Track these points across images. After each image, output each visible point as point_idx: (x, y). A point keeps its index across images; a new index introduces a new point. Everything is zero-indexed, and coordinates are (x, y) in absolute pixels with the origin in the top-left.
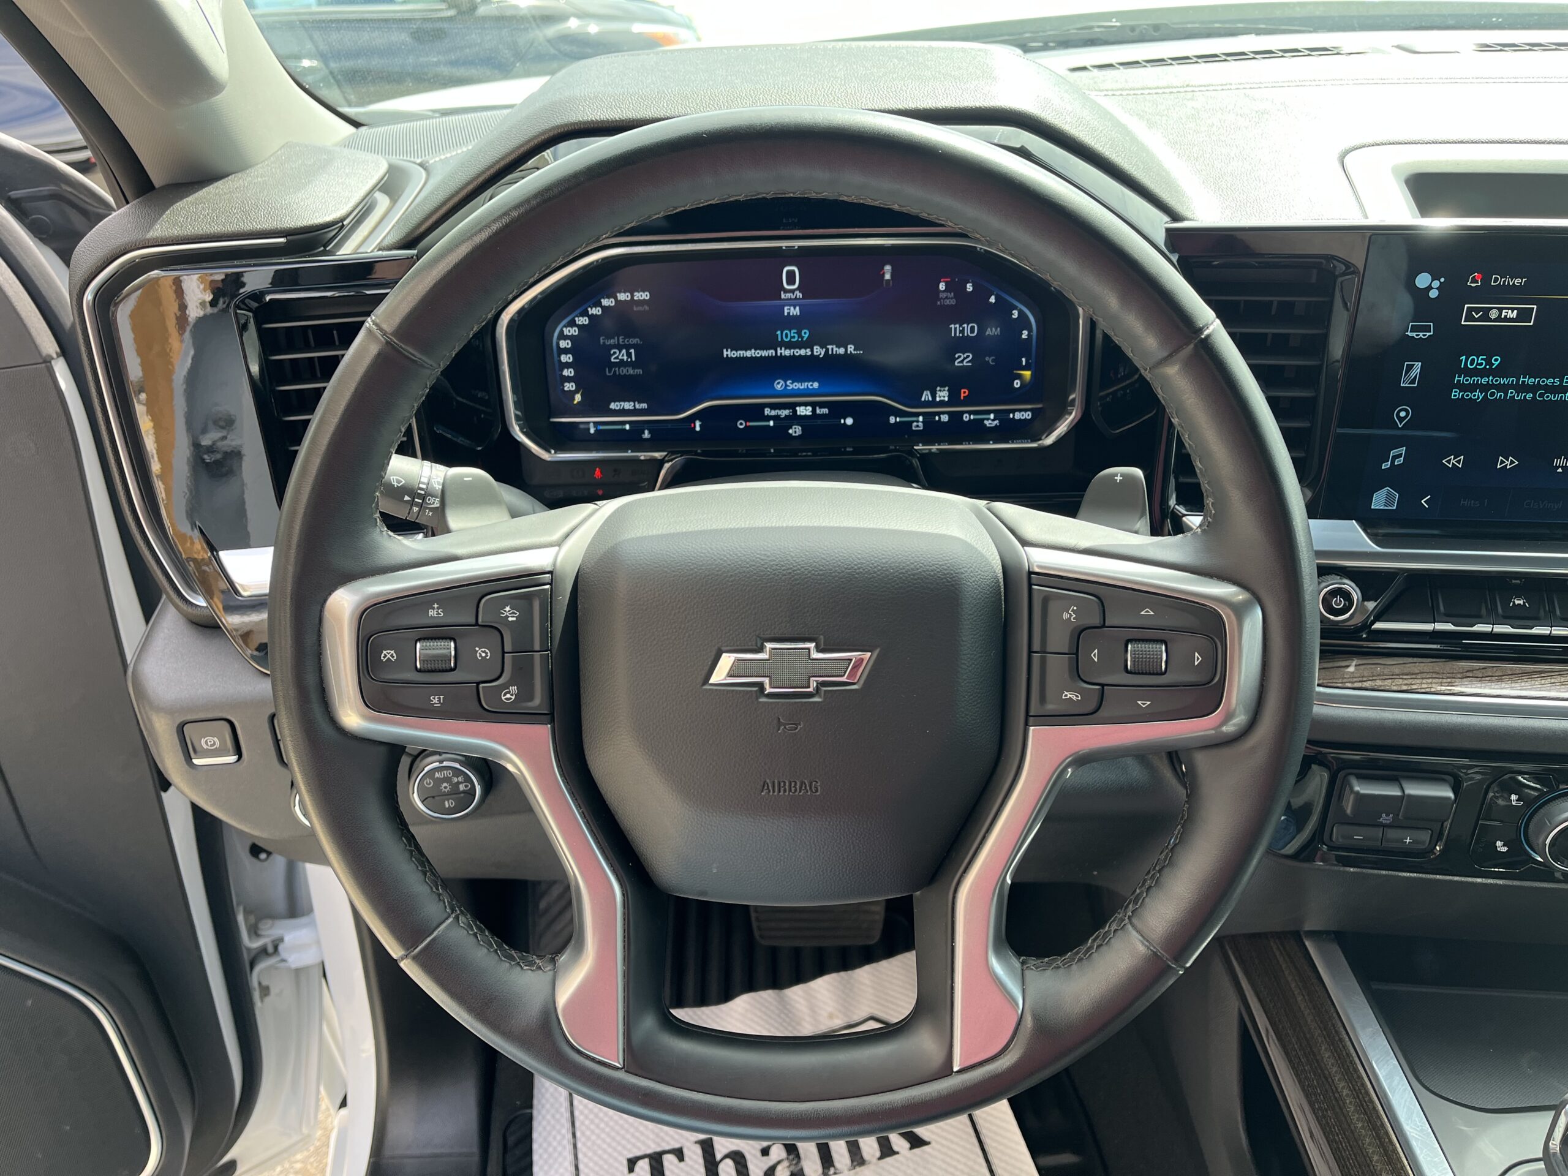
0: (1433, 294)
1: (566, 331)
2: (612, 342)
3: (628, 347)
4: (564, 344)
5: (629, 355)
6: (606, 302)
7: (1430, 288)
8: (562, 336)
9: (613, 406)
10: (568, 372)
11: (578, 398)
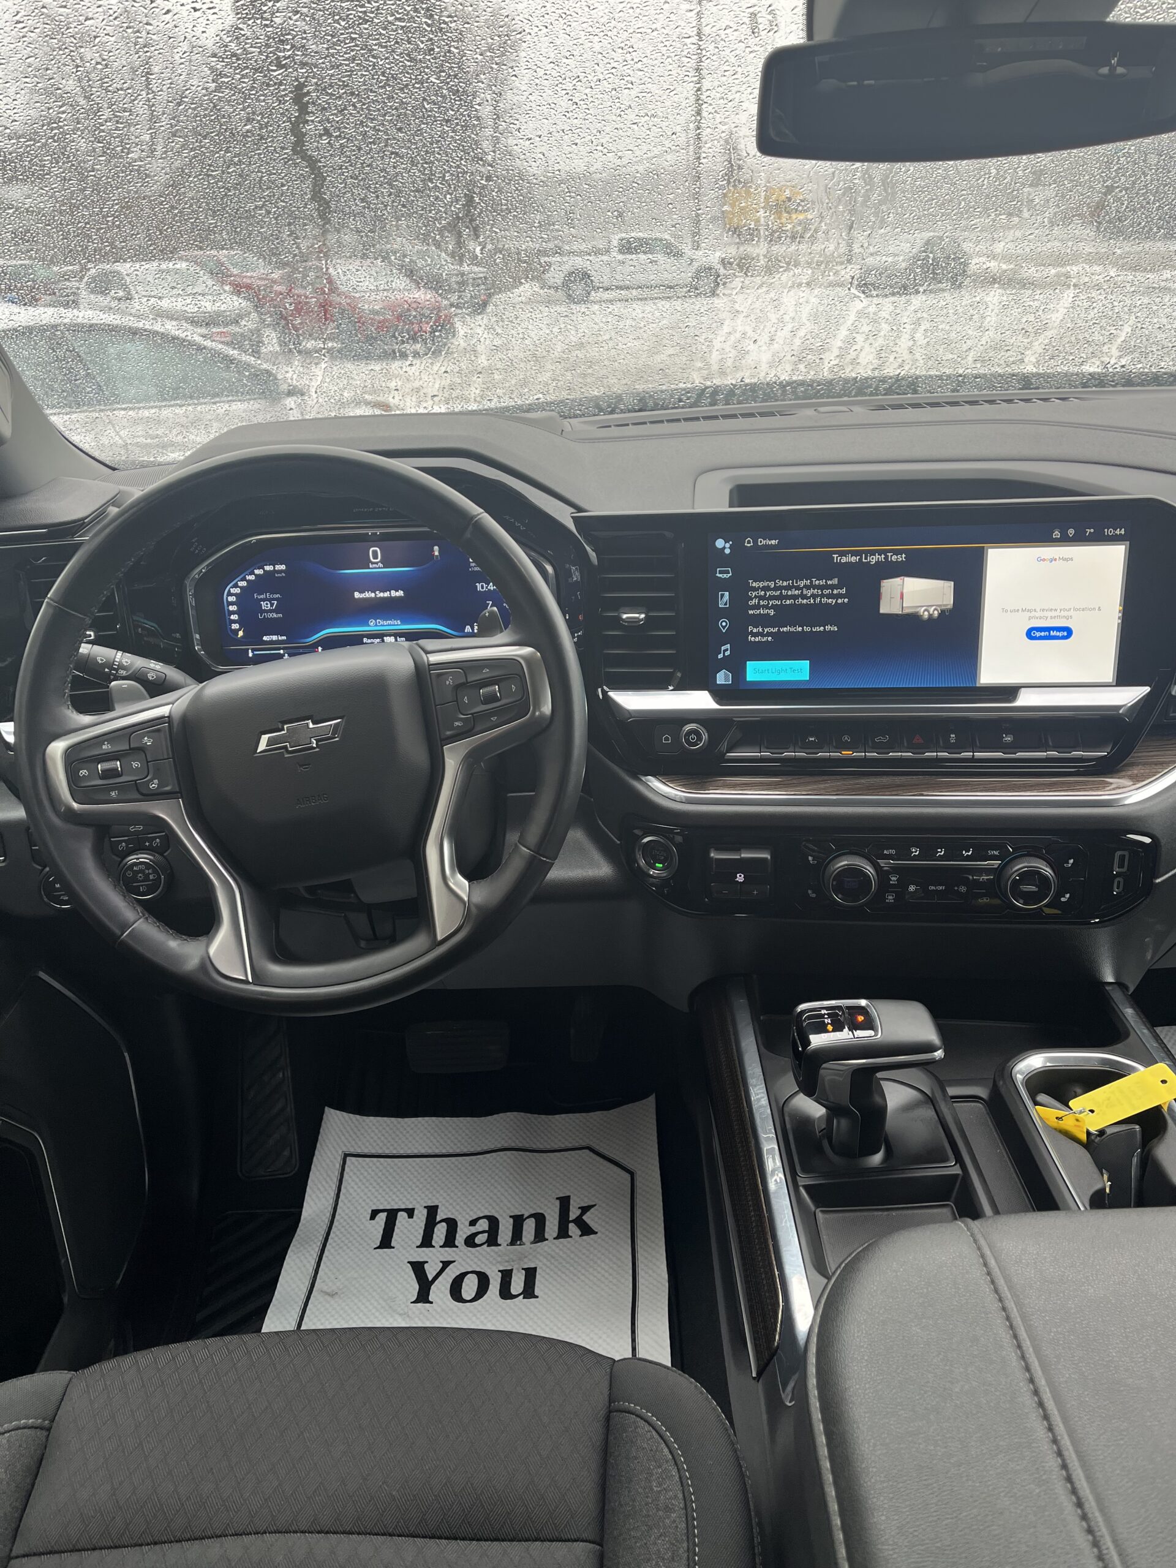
0: (727, 551)
1: (233, 591)
2: (262, 596)
3: (270, 600)
4: (232, 599)
5: (272, 605)
6: (257, 572)
7: (724, 548)
8: (230, 594)
9: (265, 638)
10: (234, 617)
11: (241, 633)
